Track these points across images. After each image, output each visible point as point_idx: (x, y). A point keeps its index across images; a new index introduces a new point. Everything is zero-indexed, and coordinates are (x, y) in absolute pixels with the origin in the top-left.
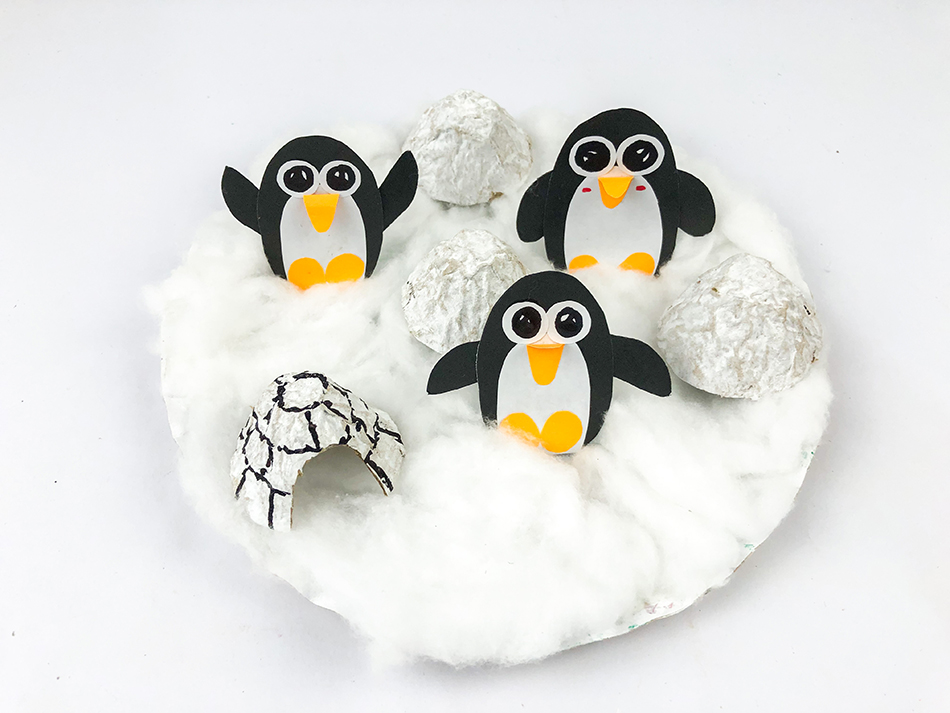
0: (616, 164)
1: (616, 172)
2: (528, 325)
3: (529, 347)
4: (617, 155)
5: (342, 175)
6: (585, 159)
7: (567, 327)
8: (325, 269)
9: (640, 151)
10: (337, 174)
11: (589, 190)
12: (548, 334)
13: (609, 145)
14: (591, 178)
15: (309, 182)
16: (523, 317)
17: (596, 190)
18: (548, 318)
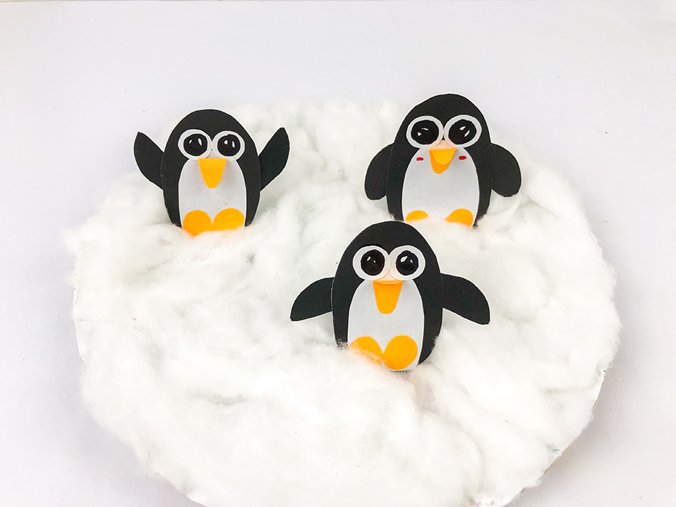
0: (443, 139)
1: (443, 144)
2: (374, 264)
3: (375, 283)
4: (444, 131)
5: (230, 144)
6: (419, 134)
7: (406, 267)
8: (213, 220)
9: (462, 129)
10: (226, 142)
11: (422, 159)
12: (390, 272)
13: (438, 123)
14: (423, 149)
15: (204, 148)
16: (370, 258)
17: (427, 159)
18: (390, 259)
